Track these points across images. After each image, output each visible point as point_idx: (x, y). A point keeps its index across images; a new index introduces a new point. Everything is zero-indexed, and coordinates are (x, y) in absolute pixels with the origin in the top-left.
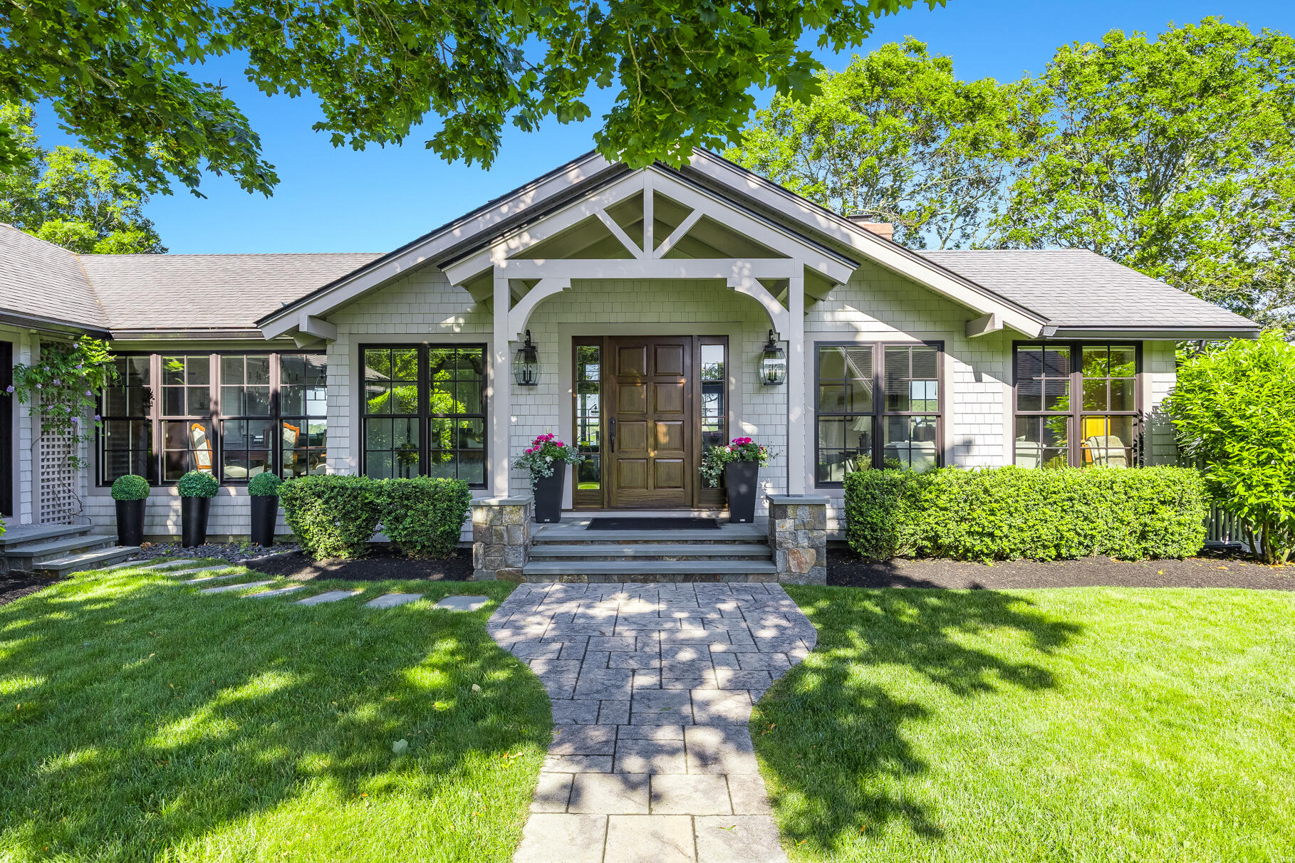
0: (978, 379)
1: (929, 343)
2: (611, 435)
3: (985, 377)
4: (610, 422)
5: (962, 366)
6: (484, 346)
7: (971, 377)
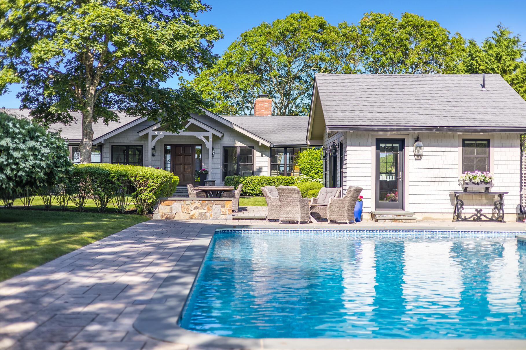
0: (262, 156)
1: (250, 147)
2: (173, 168)
3: (264, 155)
4: (173, 165)
5: (257, 152)
6: (142, 146)
7: (260, 155)
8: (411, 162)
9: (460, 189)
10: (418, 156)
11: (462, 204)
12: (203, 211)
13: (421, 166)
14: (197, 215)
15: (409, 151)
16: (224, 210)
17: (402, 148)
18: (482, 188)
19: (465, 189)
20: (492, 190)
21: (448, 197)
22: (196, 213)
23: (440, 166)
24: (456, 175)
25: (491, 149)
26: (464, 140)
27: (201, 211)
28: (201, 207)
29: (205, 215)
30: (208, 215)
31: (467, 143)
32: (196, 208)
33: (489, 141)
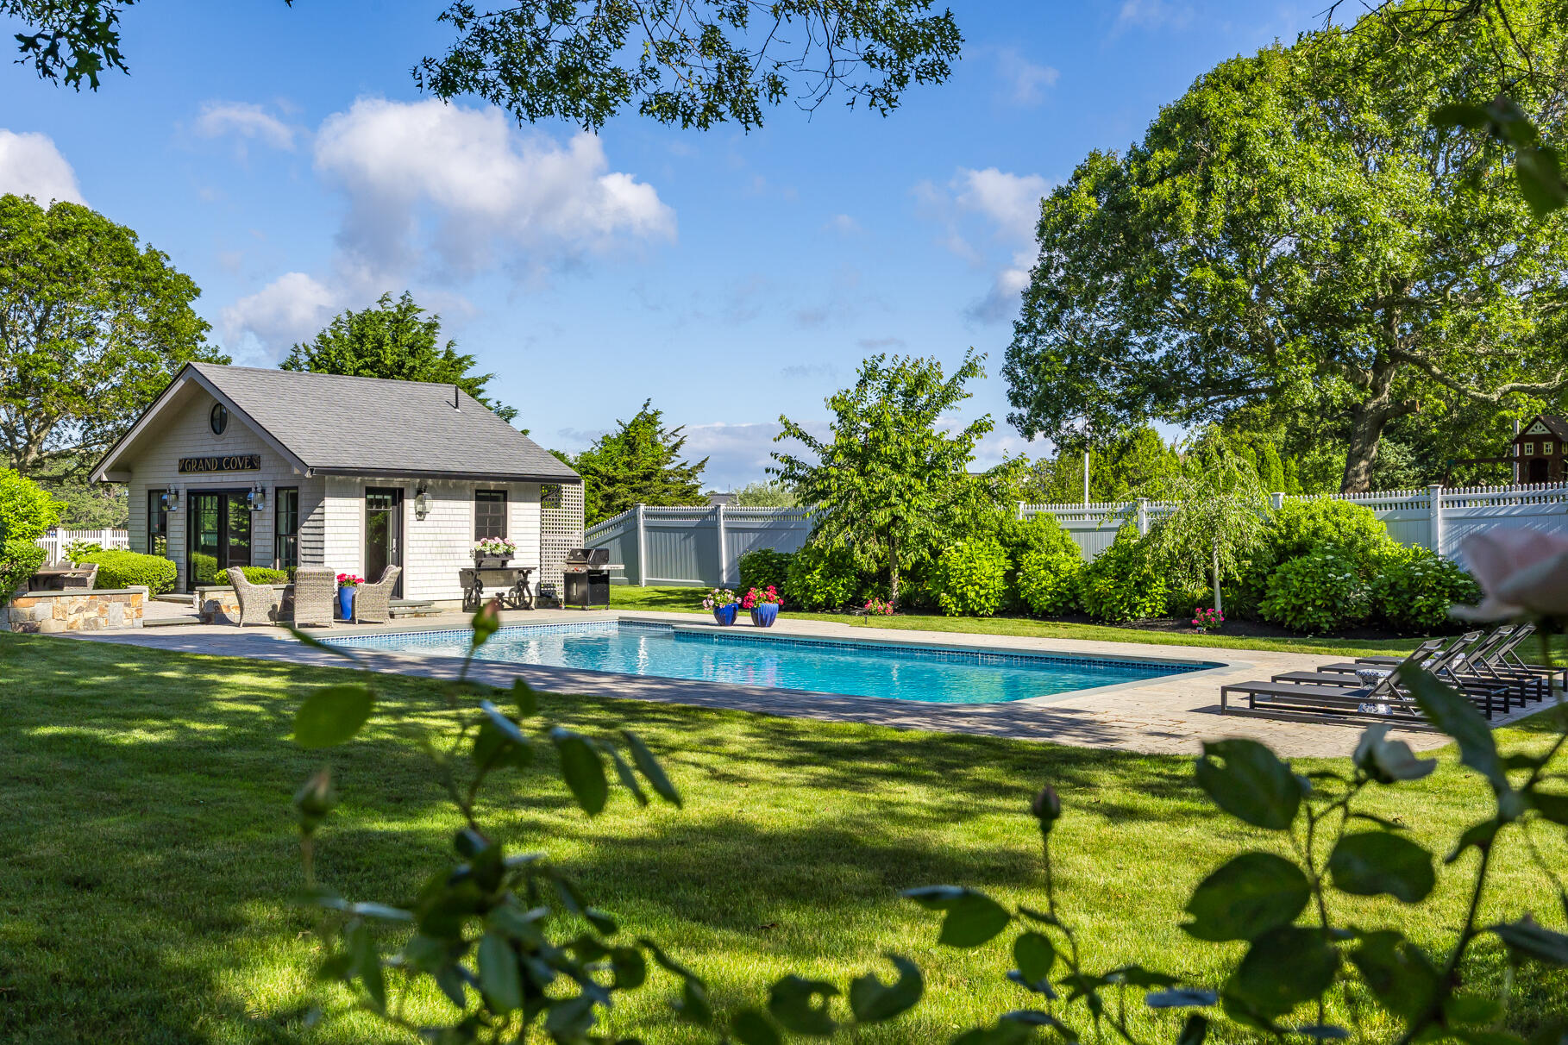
8: (411, 524)
9: (471, 564)
10: (421, 514)
11: (481, 586)
12: (92, 614)
13: (424, 530)
14: (80, 622)
15: (410, 505)
16: (128, 610)
17: (401, 498)
18: (497, 563)
19: (479, 565)
20: (511, 564)
21: (458, 576)
22: (80, 618)
23: (448, 530)
24: (467, 543)
25: (509, 504)
26: (477, 491)
27: (88, 615)
28: (89, 607)
29: (95, 622)
30: (101, 621)
31: (482, 497)
32: (79, 610)
33: (505, 493)
